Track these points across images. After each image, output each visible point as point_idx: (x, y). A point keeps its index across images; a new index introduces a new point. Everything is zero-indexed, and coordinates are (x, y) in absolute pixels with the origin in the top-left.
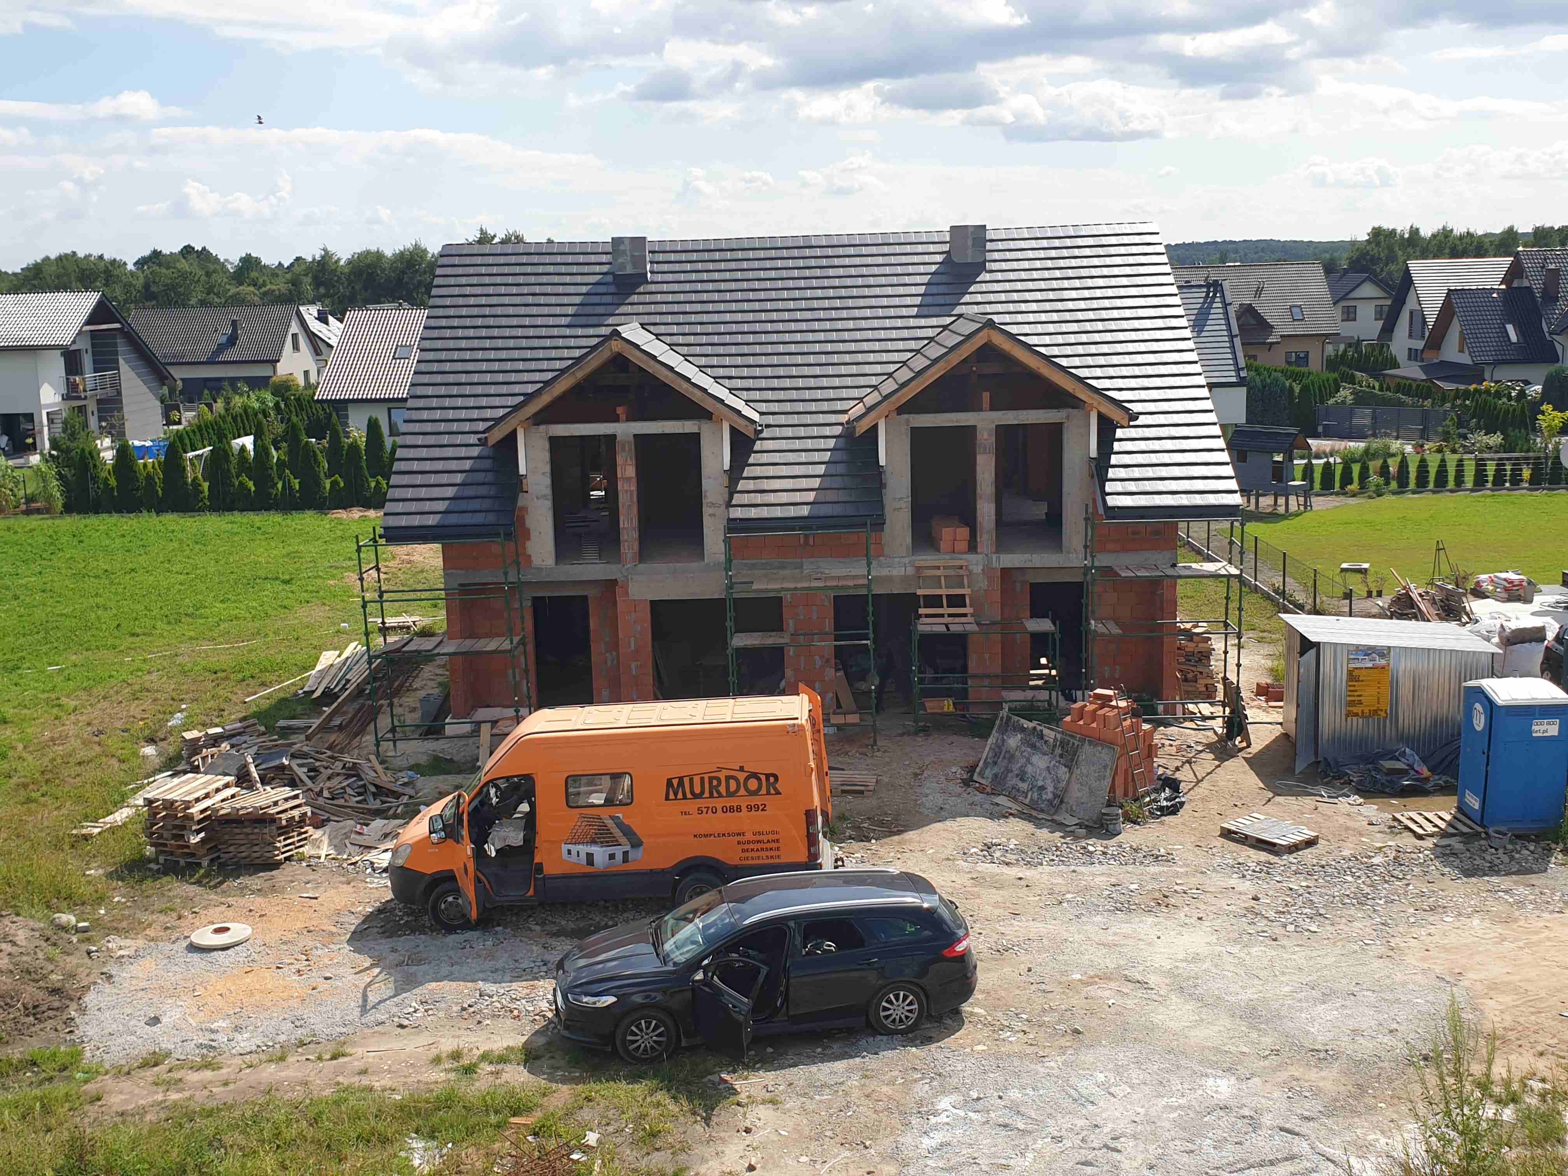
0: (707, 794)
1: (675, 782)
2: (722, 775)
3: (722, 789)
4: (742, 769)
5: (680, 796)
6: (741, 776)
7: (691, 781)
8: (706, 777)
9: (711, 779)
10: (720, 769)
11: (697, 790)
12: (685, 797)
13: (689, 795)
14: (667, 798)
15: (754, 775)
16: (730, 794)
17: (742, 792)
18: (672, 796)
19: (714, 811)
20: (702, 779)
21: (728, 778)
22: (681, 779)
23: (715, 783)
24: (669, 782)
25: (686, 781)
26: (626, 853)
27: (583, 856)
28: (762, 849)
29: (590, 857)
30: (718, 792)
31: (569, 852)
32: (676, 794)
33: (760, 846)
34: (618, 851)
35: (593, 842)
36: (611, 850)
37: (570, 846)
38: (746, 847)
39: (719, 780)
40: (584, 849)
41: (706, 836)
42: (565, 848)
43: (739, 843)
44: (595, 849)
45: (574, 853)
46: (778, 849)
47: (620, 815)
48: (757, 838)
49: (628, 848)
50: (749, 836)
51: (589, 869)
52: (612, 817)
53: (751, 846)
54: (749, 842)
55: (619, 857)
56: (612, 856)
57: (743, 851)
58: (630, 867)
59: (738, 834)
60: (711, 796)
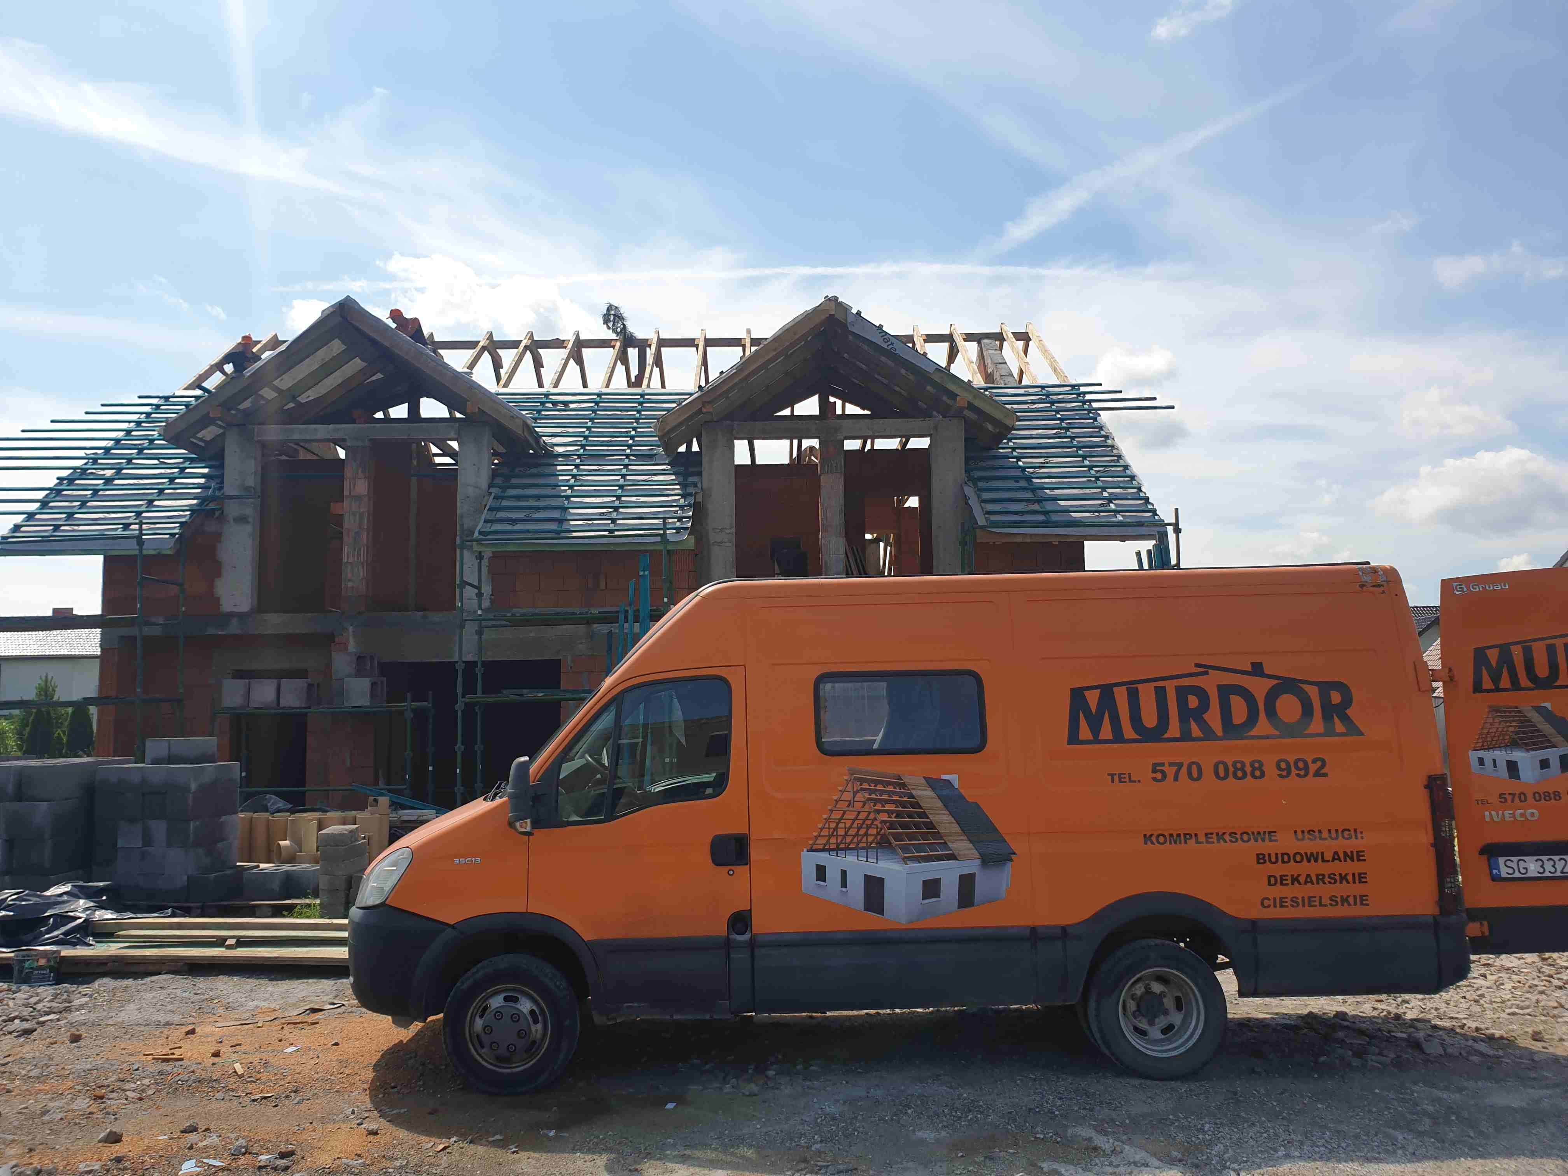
0: (1174, 729)
1: (1093, 698)
2: (1210, 683)
4: (1257, 669)
5: (1106, 731)
6: (1260, 687)
7: (1133, 696)
8: (1170, 687)
9: (1182, 693)
10: (1205, 669)
11: (1150, 719)
12: (1118, 737)
13: (1129, 732)
14: (1073, 738)
15: (1292, 686)
16: (1232, 732)
17: (1263, 726)
18: (1085, 732)
19: (1195, 773)
20: (1161, 693)
21: (1225, 691)
22: (1107, 691)
23: (1193, 702)
24: (1077, 695)
25: (1121, 696)
26: (967, 883)
27: (857, 885)
28: (1320, 878)
29: (874, 887)
30: (1203, 726)
31: (821, 872)
32: (1095, 729)
33: (1314, 868)
34: (948, 875)
35: (883, 844)
36: (928, 870)
37: (822, 858)
38: (1278, 869)
39: (1201, 693)
40: (859, 866)
41: (1175, 838)
42: (809, 861)
43: (1261, 859)
44: (886, 868)
45: (833, 875)
46: (1361, 878)
47: (954, 778)
48: (1308, 846)
49: (971, 866)
50: (1286, 843)
51: (871, 922)
52: (933, 783)
53: (1291, 869)
54: (1285, 858)
55: (950, 890)
56: (931, 888)
57: (1272, 880)
58: (978, 920)
59: (1258, 835)
60: (1186, 736)
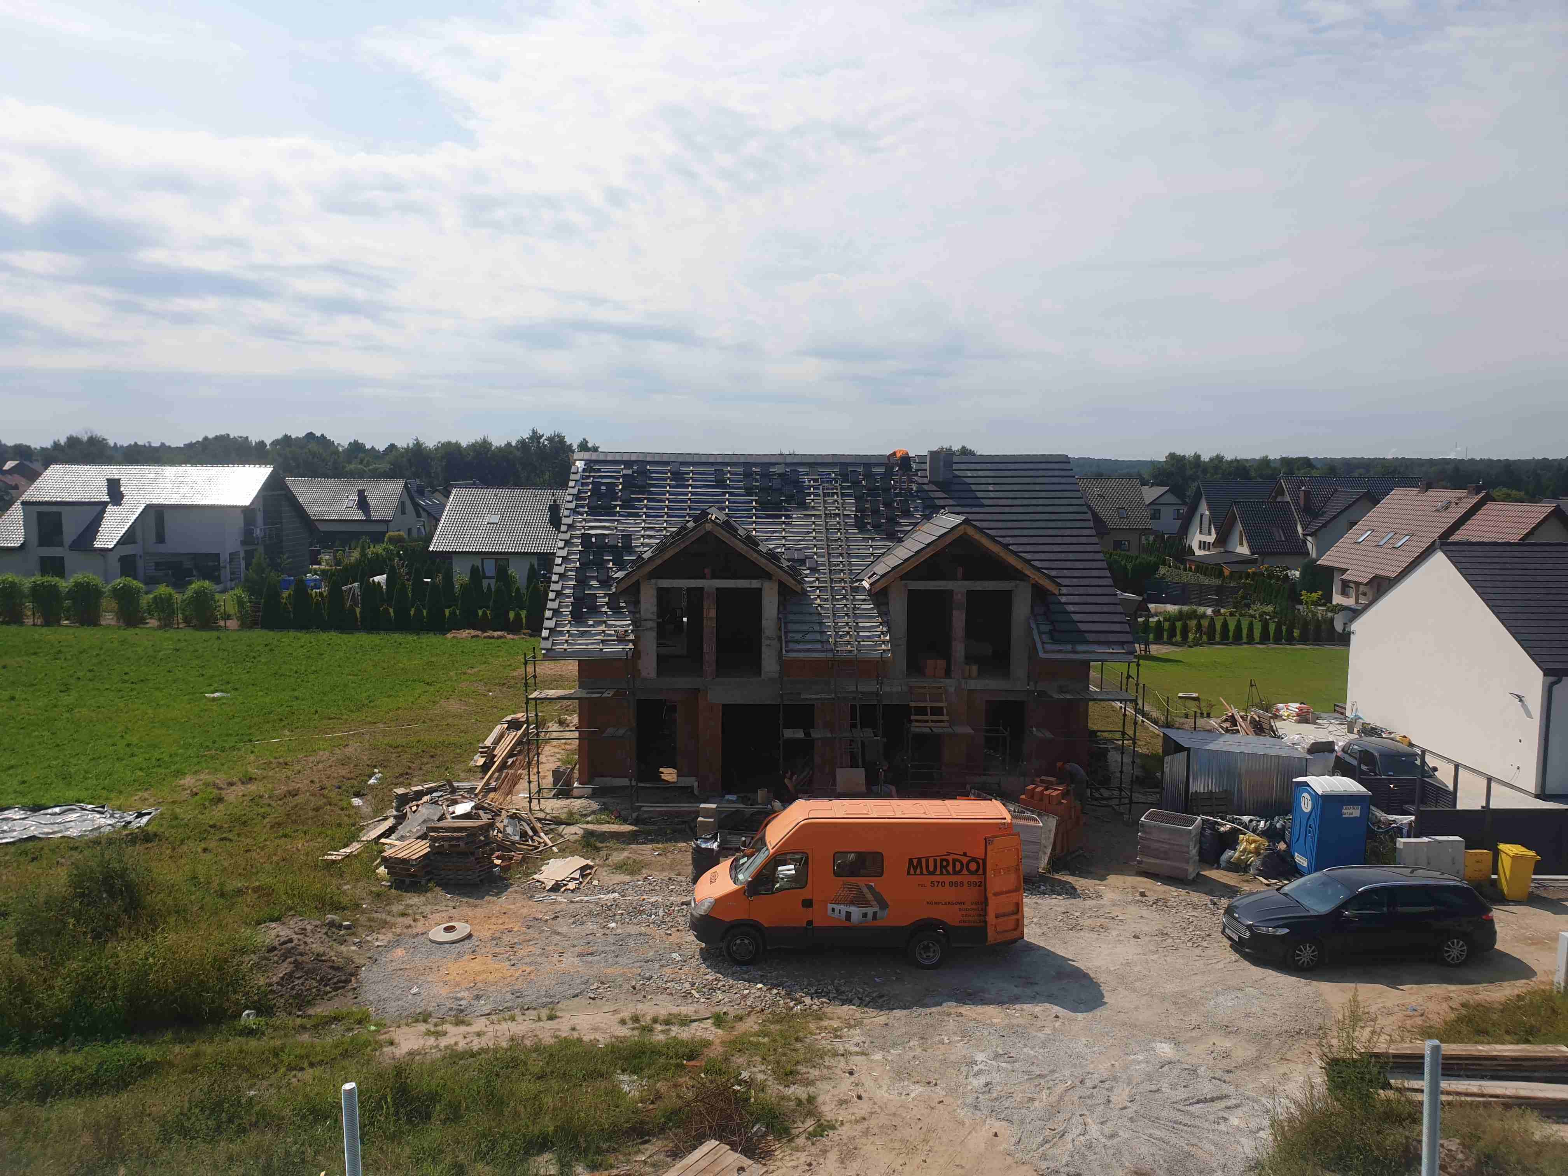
0: (938, 872)
1: (915, 861)
2: (950, 858)
3: (950, 868)
4: (965, 854)
5: (918, 872)
6: (965, 860)
7: (927, 861)
8: (938, 859)
9: (942, 860)
10: (949, 854)
11: (931, 868)
12: (922, 874)
13: (925, 872)
14: (909, 873)
15: (974, 859)
16: (955, 873)
17: (965, 871)
18: (912, 872)
19: (943, 883)
20: (935, 861)
21: (954, 861)
22: (919, 859)
23: (945, 863)
24: (911, 860)
25: (924, 861)
26: (875, 914)
27: (843, 914)
29: (848, 914)
30: (947, 871)
31: (833, 910)
32: (915, 871)
34: (870, 911)
35: (852, 903)
36: (864, 910)
37: (834, 906)
38: (964, 912)
39: (947, 861)
40: (844, 908)
41: (936, 903)
42: (830, 906)
43: (960, 910)
44: (852, 909)
45: (837, 911)
47: (873, 884)
48: (974, 906)
49: (877, 909)
50: (968, 905)
51: (848, 924)
52: (867, 885)
53: (969, 912)
54: (967, 909)
55: (870, 916)
56: (865, 915)
57: (963, 916)
58: (878, 923)
59: (960, 903)
60: (942, 873)
